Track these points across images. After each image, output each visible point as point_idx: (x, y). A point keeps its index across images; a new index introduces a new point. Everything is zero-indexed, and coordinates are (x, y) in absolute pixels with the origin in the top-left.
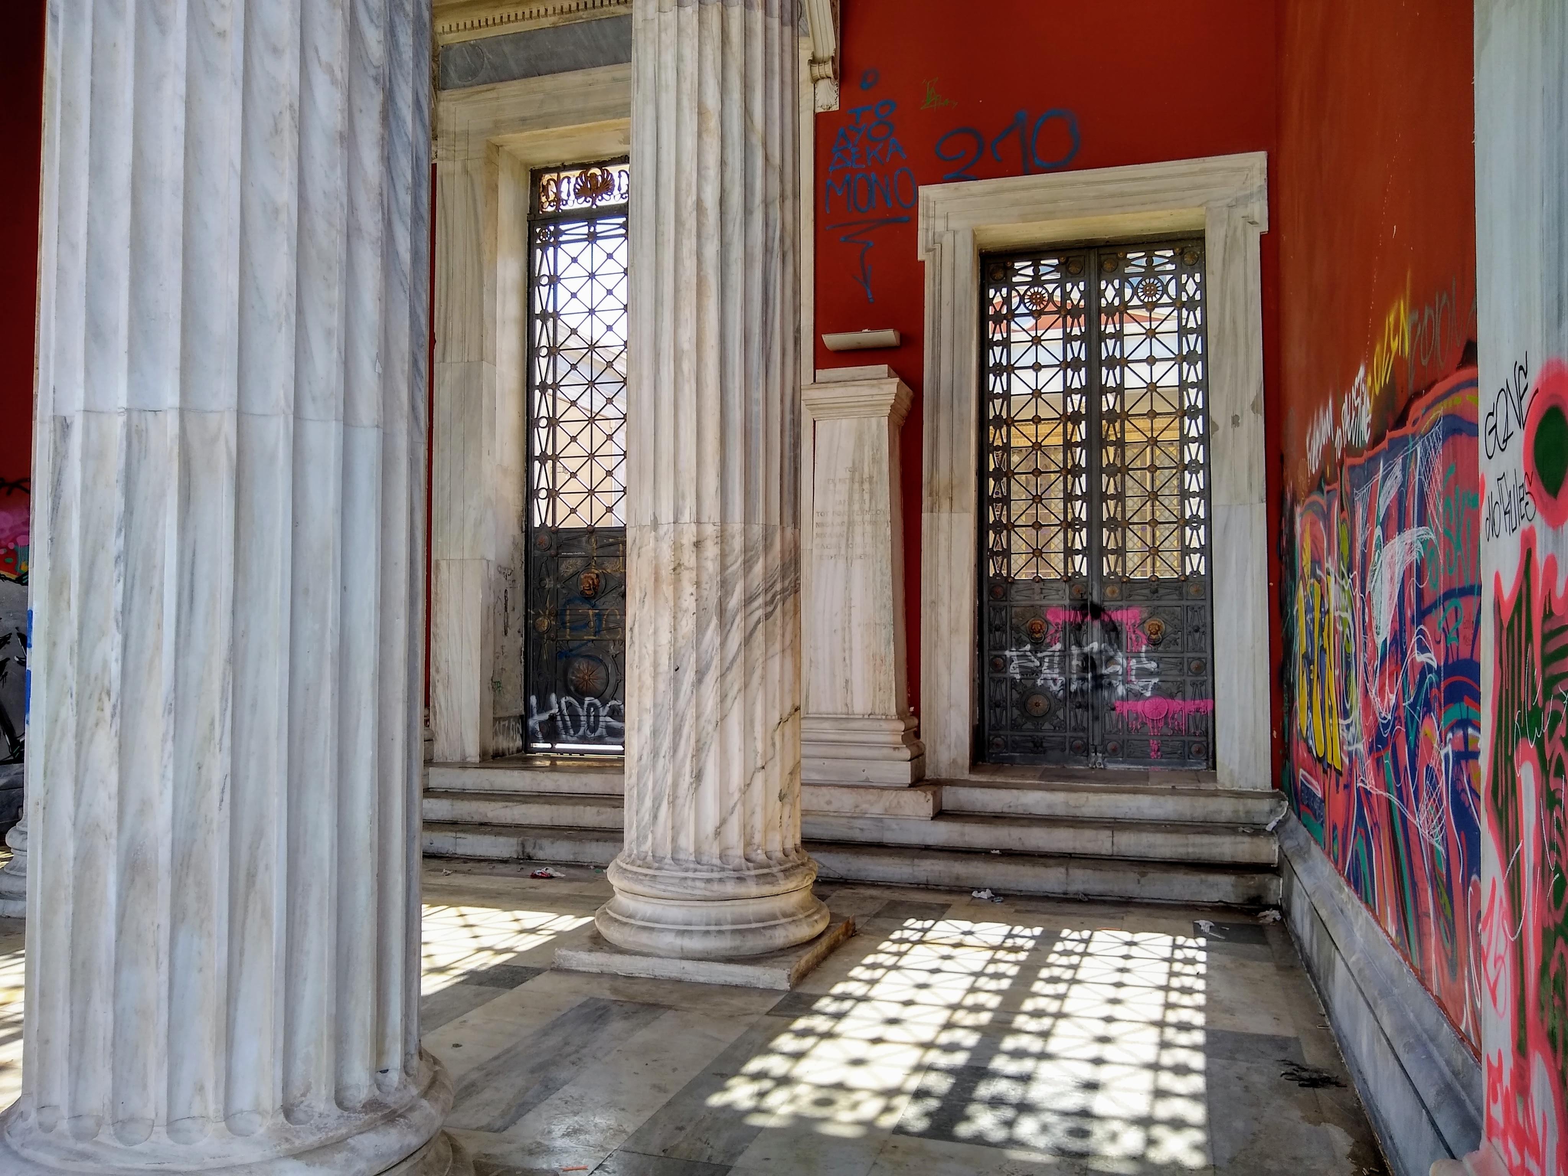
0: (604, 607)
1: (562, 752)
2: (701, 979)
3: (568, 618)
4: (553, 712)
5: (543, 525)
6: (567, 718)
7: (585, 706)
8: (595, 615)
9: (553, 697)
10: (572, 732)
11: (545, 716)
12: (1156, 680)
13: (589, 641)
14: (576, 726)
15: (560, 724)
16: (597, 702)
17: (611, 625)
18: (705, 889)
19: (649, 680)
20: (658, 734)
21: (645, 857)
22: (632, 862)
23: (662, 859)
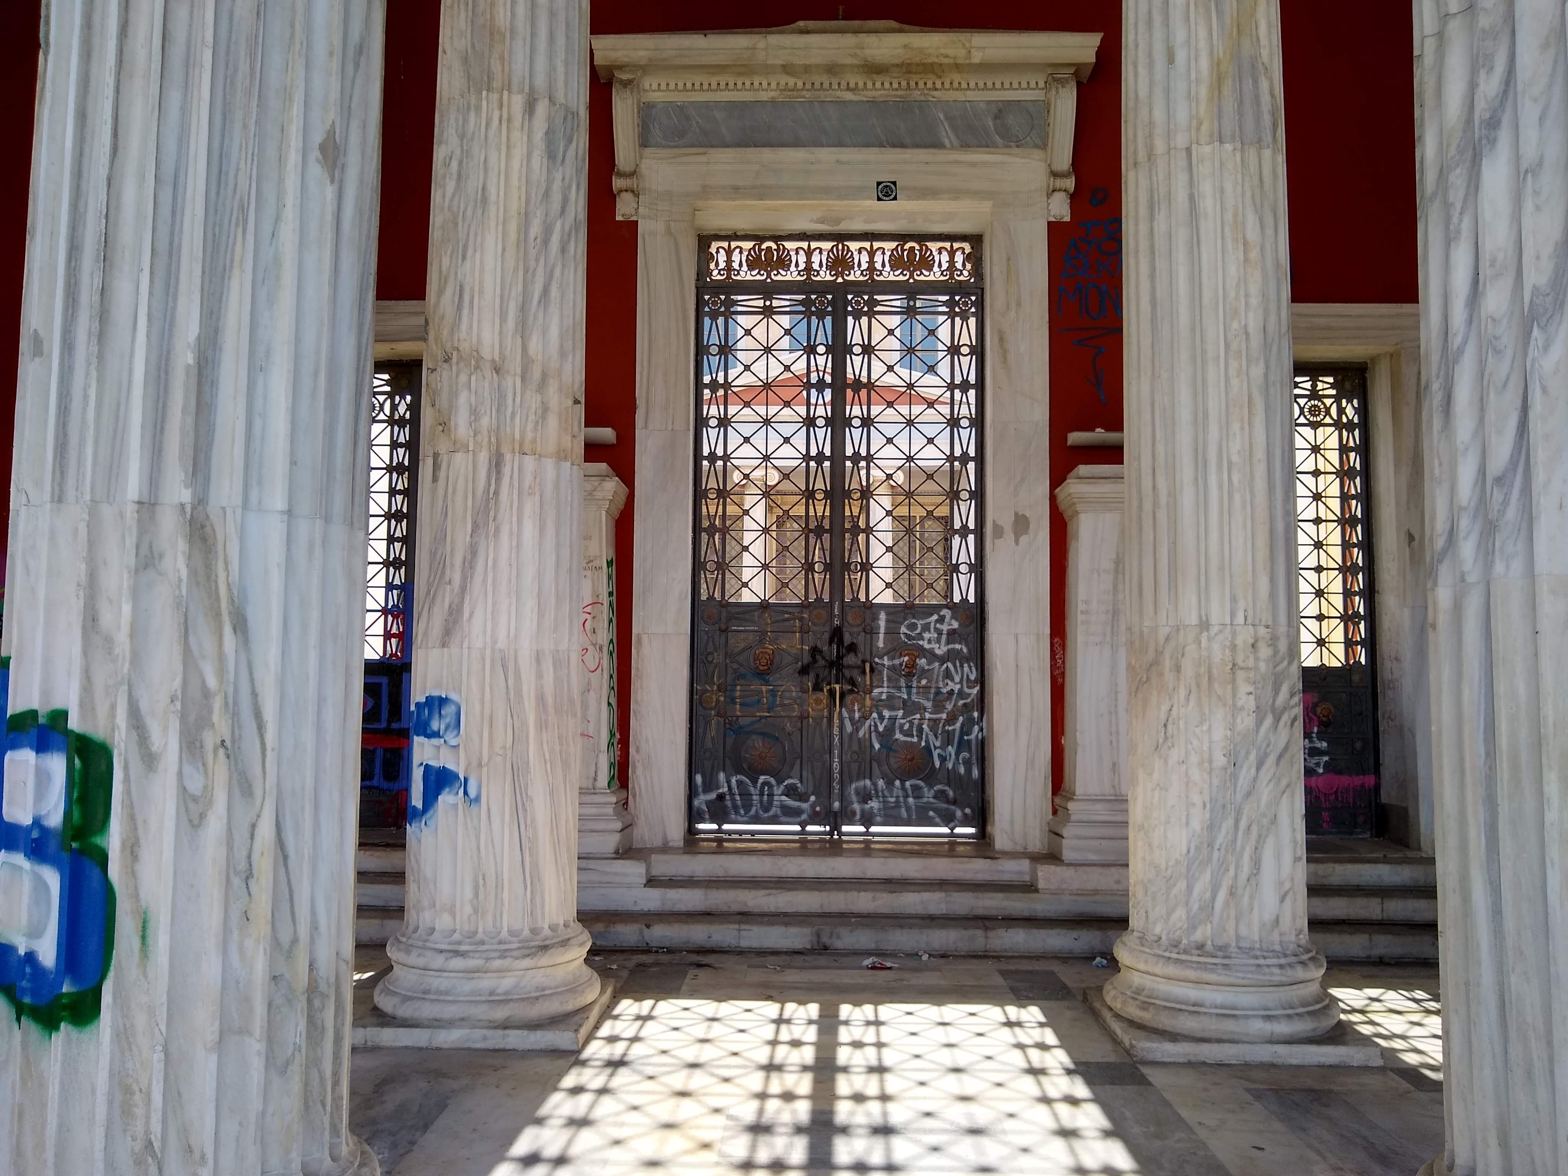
0: (779, 683)
1: (730, 833)
2: (1294, 1062)
3: (738, 694)
4: (721, 791)
5: (711, 598)
6: (738, 798)
7: (759, 785)
8: (768, 691)
9: (722, 776)
10: (742, 812)
11: (713, 796)
12: (1326, 758)
13: (761, 717)
14: (747, 806)
15: (729, 803)
16: (772, 781)
17: (786, 702)
18: (1282, 975)
19: (1196, 775)
20: (1212, 827)
21: (1201, 947)
22: (1185, 952)
23: (1223, 948)
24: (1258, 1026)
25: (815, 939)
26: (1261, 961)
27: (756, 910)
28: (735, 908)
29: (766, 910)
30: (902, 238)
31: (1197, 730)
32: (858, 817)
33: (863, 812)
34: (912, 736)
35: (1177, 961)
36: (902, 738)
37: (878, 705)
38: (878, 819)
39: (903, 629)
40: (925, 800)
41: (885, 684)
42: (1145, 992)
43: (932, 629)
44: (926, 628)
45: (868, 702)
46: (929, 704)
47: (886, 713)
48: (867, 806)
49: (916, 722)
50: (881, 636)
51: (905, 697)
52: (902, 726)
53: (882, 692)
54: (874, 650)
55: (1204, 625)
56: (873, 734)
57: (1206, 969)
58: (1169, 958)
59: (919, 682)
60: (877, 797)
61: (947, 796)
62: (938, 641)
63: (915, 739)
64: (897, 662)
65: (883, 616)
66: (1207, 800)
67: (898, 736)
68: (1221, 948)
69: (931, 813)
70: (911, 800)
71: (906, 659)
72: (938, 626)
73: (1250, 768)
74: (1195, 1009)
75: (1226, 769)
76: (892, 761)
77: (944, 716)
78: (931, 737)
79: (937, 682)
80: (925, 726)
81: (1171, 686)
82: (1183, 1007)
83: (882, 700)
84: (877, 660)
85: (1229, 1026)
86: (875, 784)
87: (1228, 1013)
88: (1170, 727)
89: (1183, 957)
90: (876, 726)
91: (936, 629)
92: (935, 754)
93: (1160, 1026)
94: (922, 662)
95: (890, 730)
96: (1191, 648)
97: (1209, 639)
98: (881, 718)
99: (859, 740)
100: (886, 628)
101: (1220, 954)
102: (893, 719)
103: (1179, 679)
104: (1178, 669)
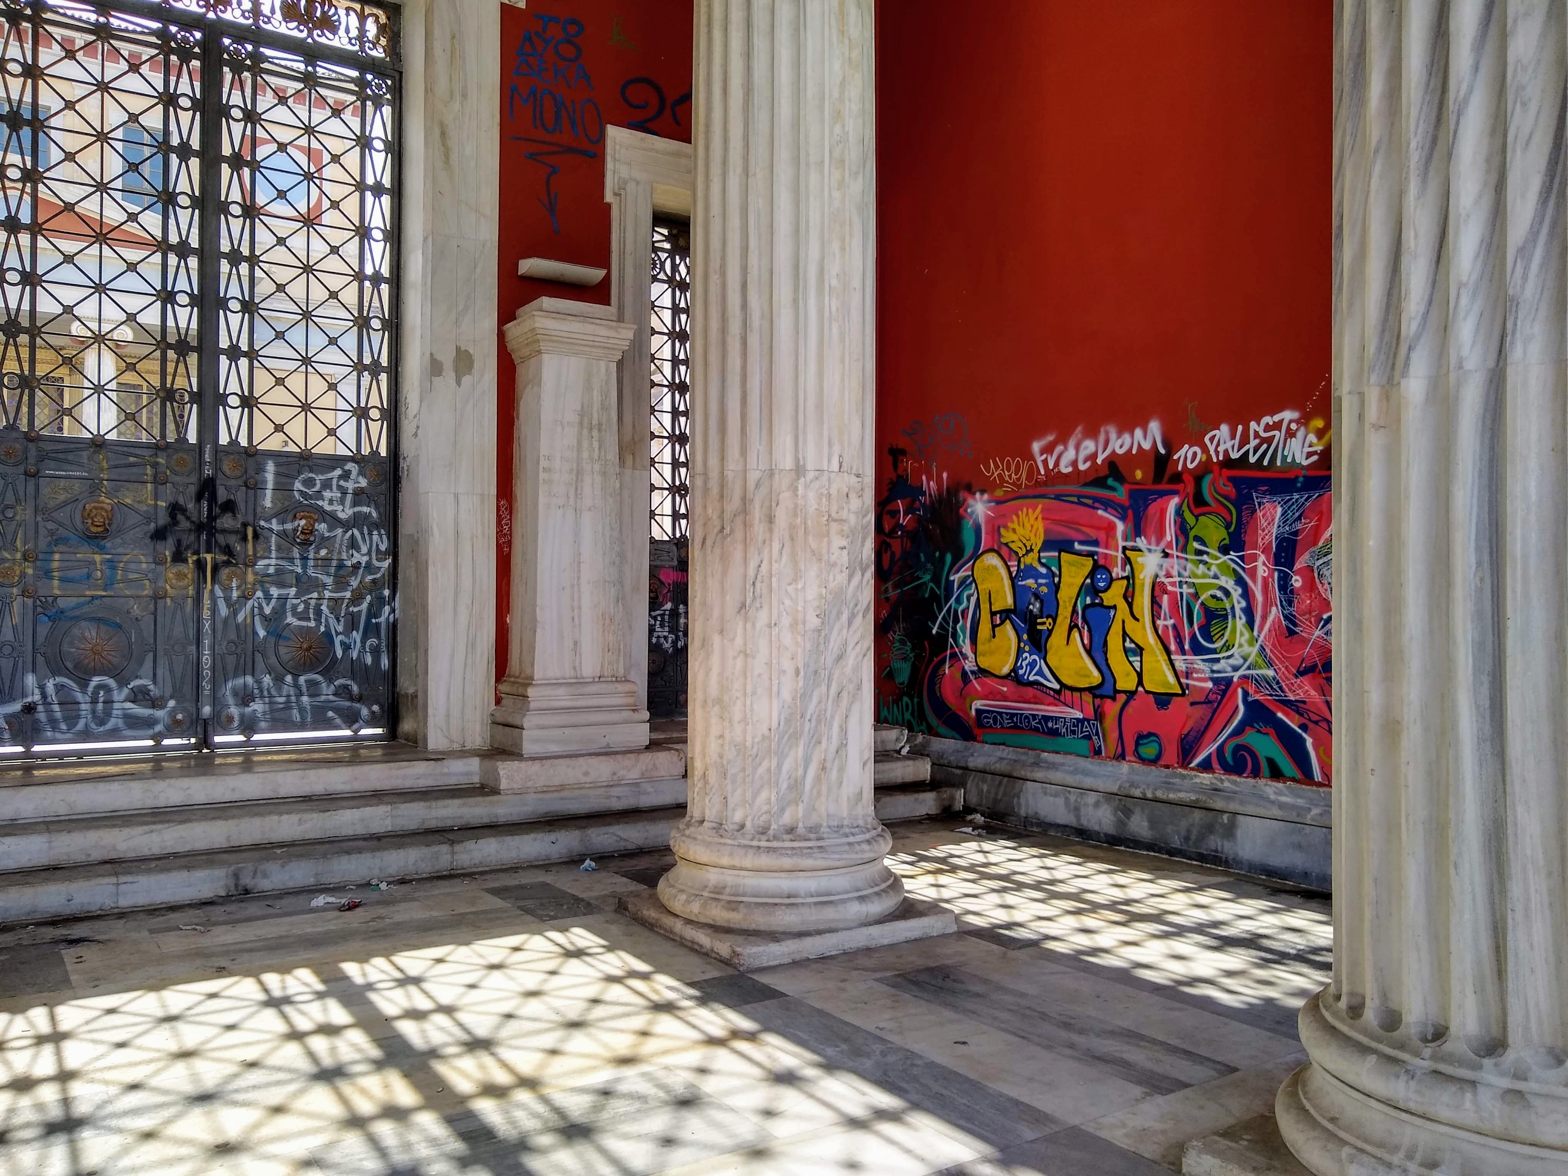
0: (120, 550)
1: (44, 756)
2: (886, 942)
3: (56, 565)
4: (29, 699)
6: (56, 708)
7: (90, 689)
8: (103, 562)
9: (30, 680)
10: (63, 726)
11: (17, 707)
13: (93, 598)
14: (72, 719)
15: (42, 716)
16: (112, 683)
17: (132, 576)
19: (787, 639)
20: (805, 696)
21: (791, 830)
22: (776, 838)
23: (814, 829)
24: (855, 910)
25: (231, 882)
26: (851, 839)
27: (131, 855)
28: (97, 855)
29: (146, 852)
31: (790, 589)
32: (236, 724)
33: (242, 716)
34: (309, 619)
35: (769, 850)
36: (296, 622)
37: (263, 581)
38: (263, 724)
39: (298, 485)
40: (323, 698)
41: (273, 555)
42: (727, 890)
43: (334, 487)
44: (327, 485)
45: (250, 578)
46: (329, 580)
47: (275, 592)
48: (248, 710)
49: (313, 602)
50: (269, 493)
51: (299, 570)
52: (294, 607)
53: (269, 564)
54: (259, 510)
55: (799, 470)
56: (257, 618)
57: (802, 855)
58: (759, 847)
59: (317, 552)
60: (262, 697)
61: (350, 692)
62: (342, 502)
63: (312, 624)
64: (289, 526)
65: (270, 467)
66: (801, 666)
67: (290, 619)
68: (810, 830)
69: (330, 714)
70: (305, 699)
71: (303, 522)
72: (342, 483)
73: (841, 630)
74: (790, 901)
75: (819, 631)
76: (282, 650)
77: (348, 594)
78: (332, 621)
79: (340, 553)
80: (324, 608)
81: (760, 538)
82: (777, 901)
83: (269, 575)
84: (262, 523)
85: (830, 914)
86: (259, 682)
87: (825, 900)
88: (758, 585)
89: (775, 844)
90: (261, 608)
91: (339, 487)
92: (337, 640)
93: (753, 926)
94: (322, 527)
95: (279, 612)
96: (785, 496)
97: (806, 487)
98: (268, 597)
99: (237, 626)
100: (276, 483)
101: (812, 836)
102: (283, 599)
103: (771, 530)
104: (770, 519)
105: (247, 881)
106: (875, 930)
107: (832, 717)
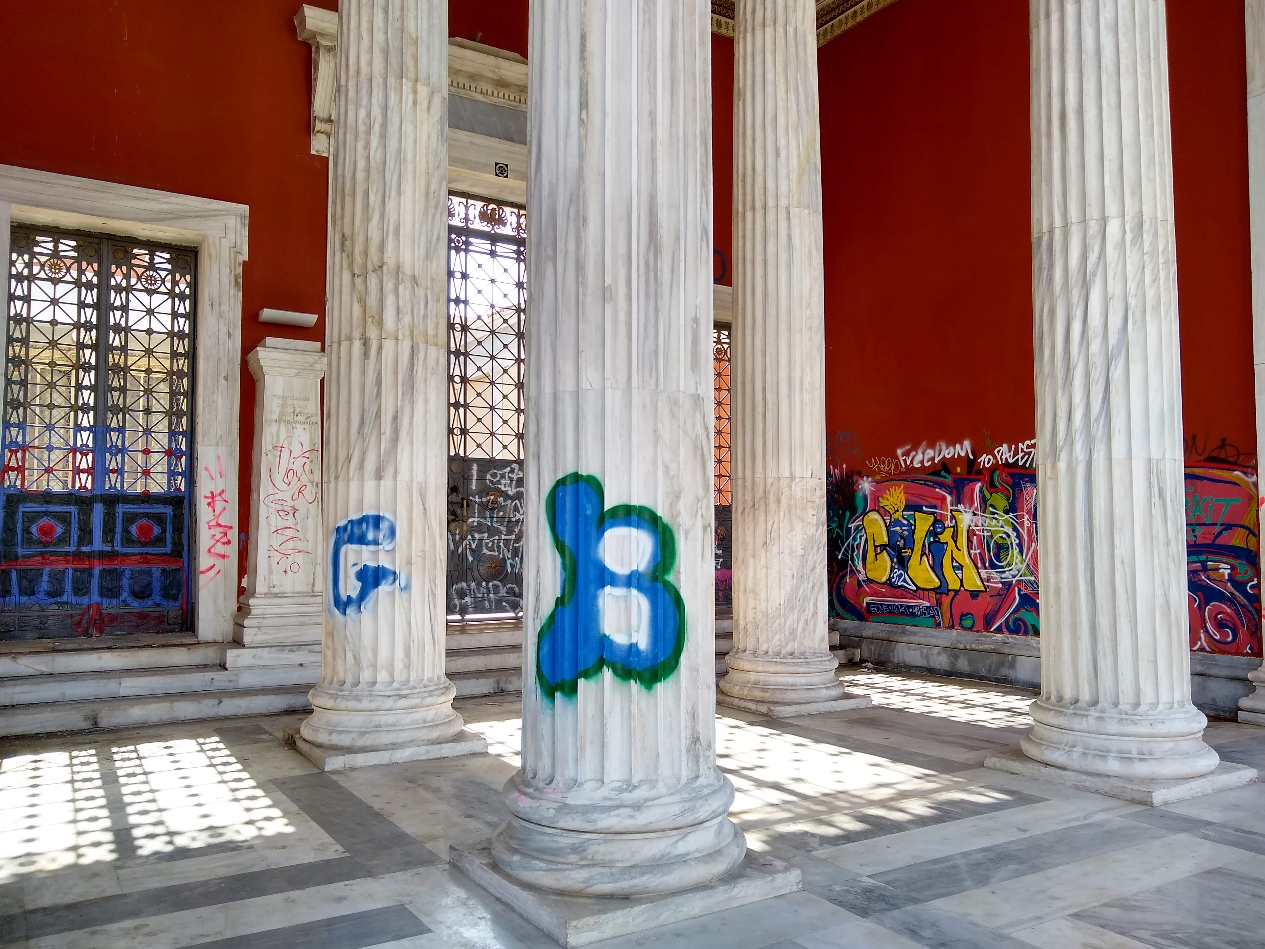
12: (721, 560)
19: (788, 560)
20: (797, 588)
21: (792, 654)
22: (784, 657)
23: (803, 653)
24: (824, 693)
25: (496, 686)
26: (821, 659)
30: (488, 200)
31: (788, 535)
32: (458, 609)
33: (461, 604)
34: (494, 551)
35: (781, 663)
36: (488, 553)
37: (472, 530)
38: (470, 609)
39: (489, 477)
40: (501, 595)
41: (476, 515)
42: (761, 683)
43: (507, 477)
44: (503, 476)
45: (465, 528)
46: (504, 529)
47: (477, 536)
48: (463, 601)
49: (496, 541)
50: (474, 481)
51: (489, 524)
52: (487, 544)
53: (474, 520)
54: (469, 491)
55: (792, 478)
56: (468, 550)
57: (798, 666)
58: (776, 662)
59: (498, 513)
60: (470, 594)
61: (514, 591)
62: (511, 486)
63: (496, 553)
64: (484, 499)
65: (475, 467)
66: (795, 573)
67: (485, 551)
68: (800, 654)
69: (504, 604)
70: (491, 595)
71: (492, 497)
72: (510, 475)
73: (814, 555)
74: (793, 687)
75: (803, 556)
76: (481, 568)
77: (513, 537)
78: (506, 552)
79: (509, 514)
80: (501, 544)
81: (773, 511)
82: (787, 688)
83: (474, 527)
84: (471, 498)
85: (813, 694)
86: (469, 586)
87: (810, 688)
88: (773, 533)
89: (784, 660)
90: (470, 545)
91: (509, 477)
92: (509, 562)
93: (776, 700)
94: (501, 499)
95: (479, 546)
96: (786, 490)
97: (796, 485)
98: (474, 539)
99: (458, 555)
100: (478, 476)
101: (802, 657)
102: (481, 540)
103: (779, 507)
104: (779, 502)
105: (502, 685)
106: (834, 703)
107: (810, 599)
